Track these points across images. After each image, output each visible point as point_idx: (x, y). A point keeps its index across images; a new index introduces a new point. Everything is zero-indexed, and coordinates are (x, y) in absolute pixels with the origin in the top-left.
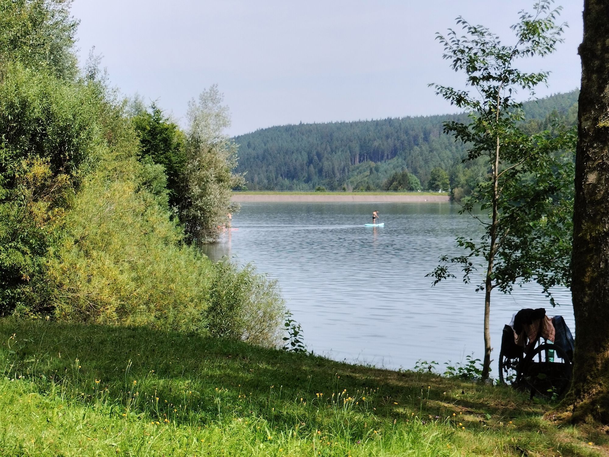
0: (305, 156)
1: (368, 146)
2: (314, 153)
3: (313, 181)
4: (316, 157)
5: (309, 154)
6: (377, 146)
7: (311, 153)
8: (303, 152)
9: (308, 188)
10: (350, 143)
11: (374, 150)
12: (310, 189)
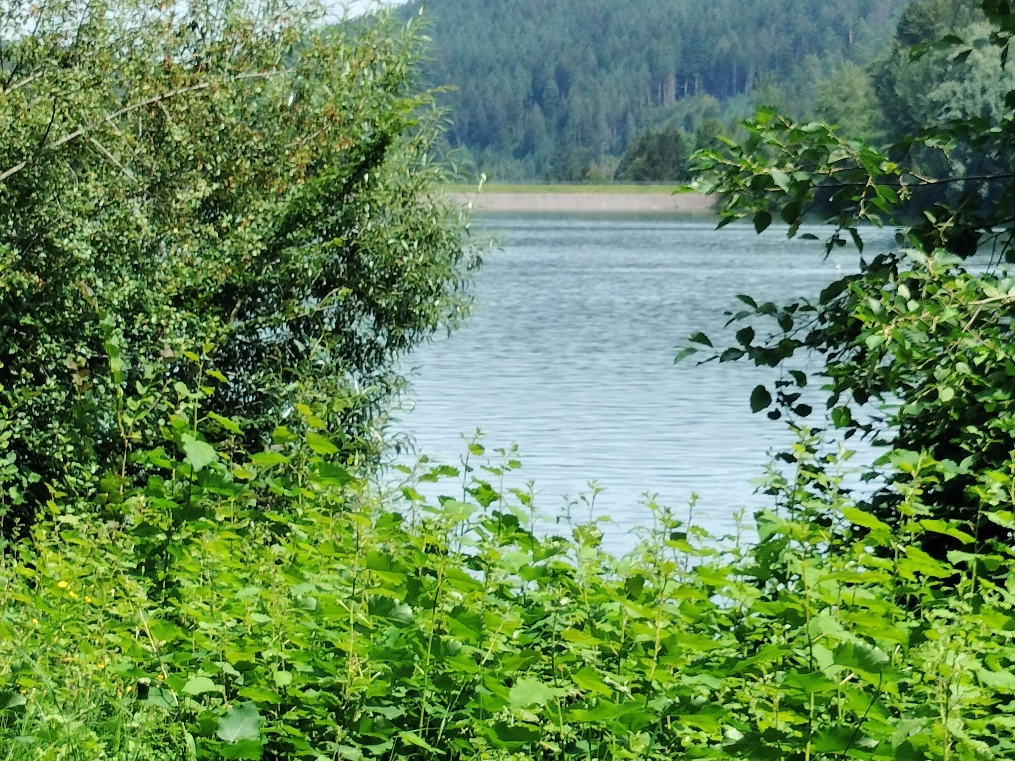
0: (524, 80)
1: (704, 52)
2: (551, 70)
3: (536, 154)
4: (552, 84)
5: (536, 71)
6: (726, 52)
7: (540, 71)
8: (519, 69)
9: (522, 172)
10: (654, 41)
11: (718, 63)
12: (528, 177)
